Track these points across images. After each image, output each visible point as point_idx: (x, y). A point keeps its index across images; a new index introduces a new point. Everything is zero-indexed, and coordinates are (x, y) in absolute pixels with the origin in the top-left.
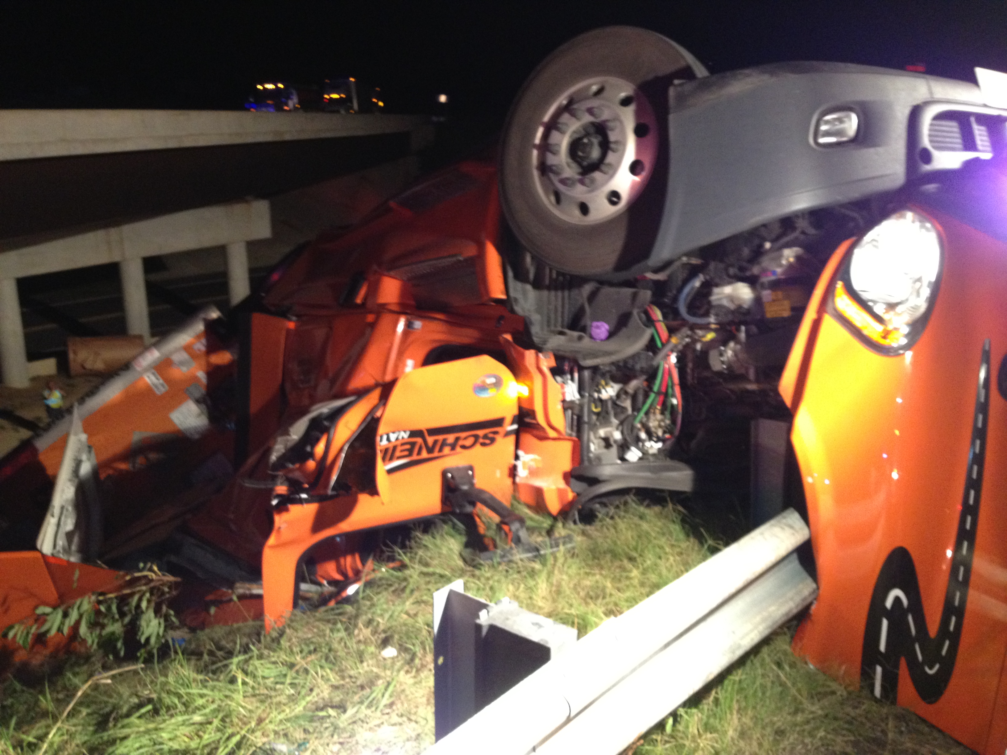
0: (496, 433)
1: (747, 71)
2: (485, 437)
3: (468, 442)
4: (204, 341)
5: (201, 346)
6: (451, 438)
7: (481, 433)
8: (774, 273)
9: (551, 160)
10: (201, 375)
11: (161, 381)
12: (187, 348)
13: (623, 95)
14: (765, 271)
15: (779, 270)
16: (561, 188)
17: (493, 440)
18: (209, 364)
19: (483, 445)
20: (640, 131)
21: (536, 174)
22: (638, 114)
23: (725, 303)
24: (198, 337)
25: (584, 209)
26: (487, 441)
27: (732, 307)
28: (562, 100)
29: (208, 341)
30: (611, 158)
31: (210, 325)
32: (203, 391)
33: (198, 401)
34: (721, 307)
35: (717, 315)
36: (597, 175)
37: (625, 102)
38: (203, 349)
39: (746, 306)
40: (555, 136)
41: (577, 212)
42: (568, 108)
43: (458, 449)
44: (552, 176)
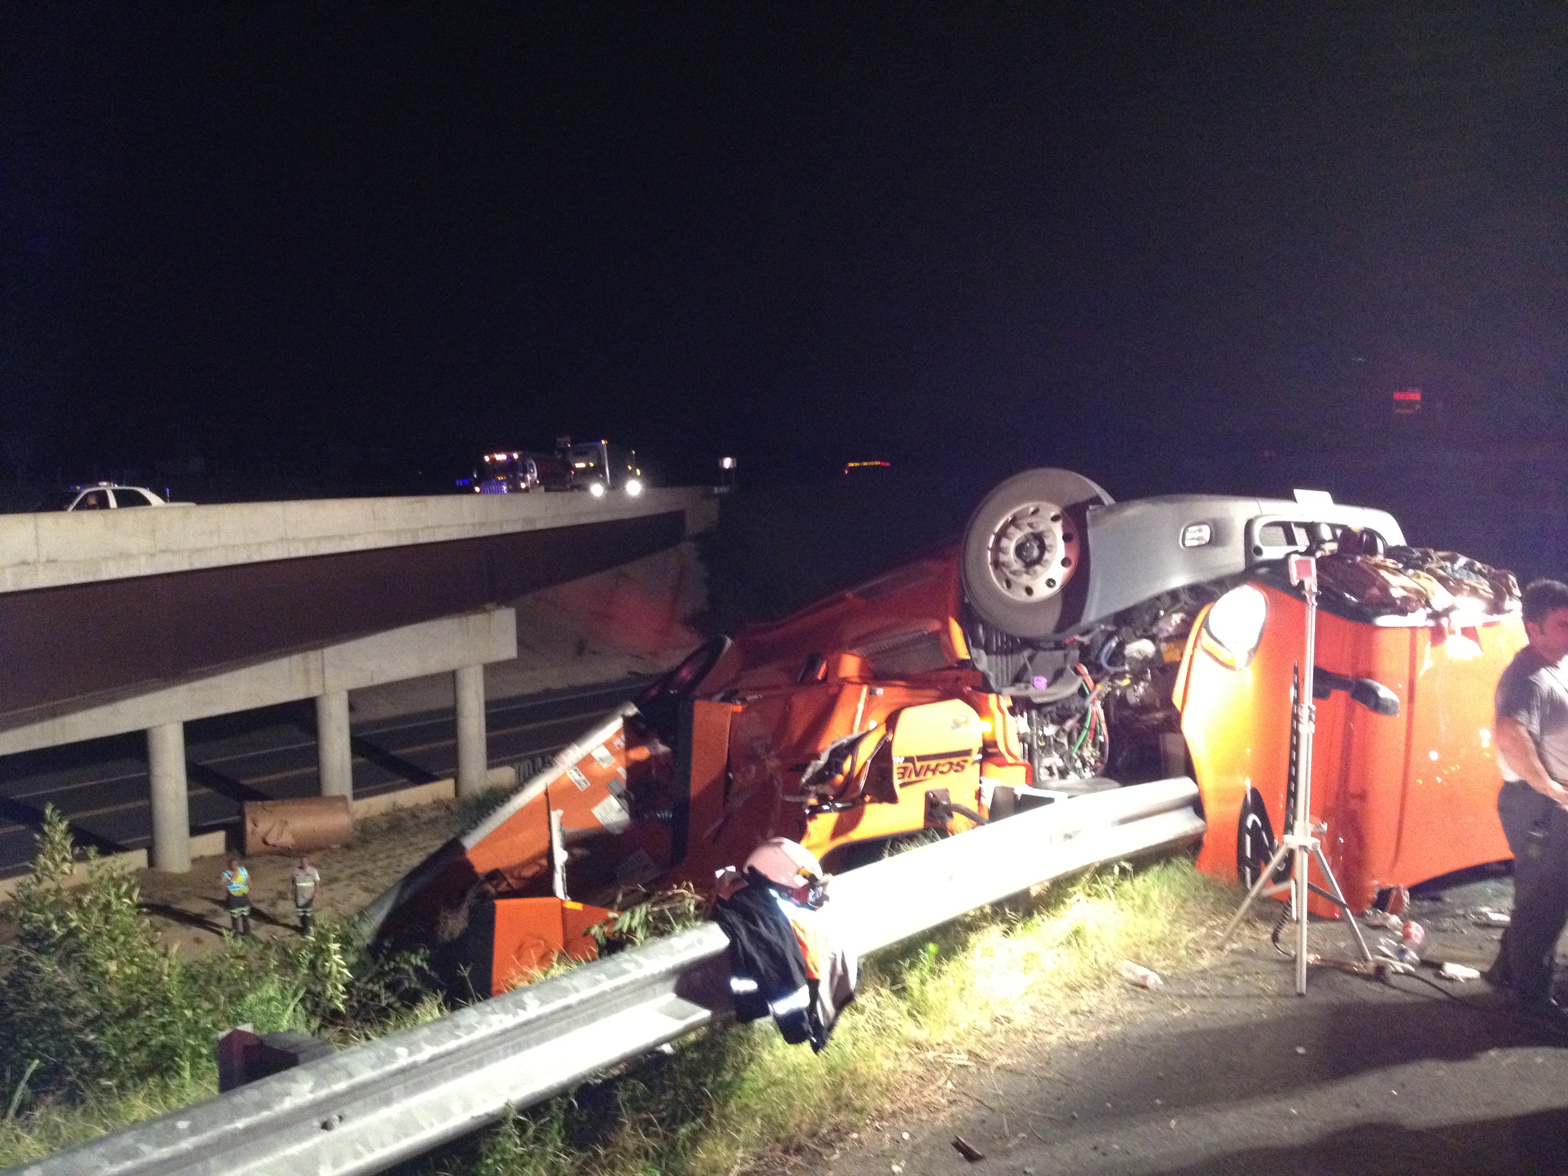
0: (966, 761)
1: (1138, 502)
2: (958, 764)
3: (945, 769)
4: (623, 737)
5: (620, 742)
6: (933, 764)
7: (955, 760)
8: (1168, 631)
9: (1003, 558)
10: (621, 771)
11: (583, 777)
12: (608, 744)
13: (1053, 514)
14: (1161, 630)
15: (1171, 629)
16: (1011, 576)
17: (963, 767)
18: (627, 759)
19: (956, 771)
20: (1067, 538)
21: (991, 568)
22: (1064, 527)
23: (1135, 655)
24: (617, 734)
25: (1029, 591)
26: (959, 768)
27: (1140, 657)
28: (1008, 517)
29: (626, 737)
30: (1047, 556)
31: (629, 722)
32: (624, 786)
33: (619, 797)
34: (1133, 658)
35: (1130, 664)
36: (1038, 568)
37: (1055, 519)
38: (622, 745)
39: (1150, 656)
40: (1005, 543)
41: (1024, 594)
42: (1014, 522)
43: (938, 774)
44: (1004, 569)
